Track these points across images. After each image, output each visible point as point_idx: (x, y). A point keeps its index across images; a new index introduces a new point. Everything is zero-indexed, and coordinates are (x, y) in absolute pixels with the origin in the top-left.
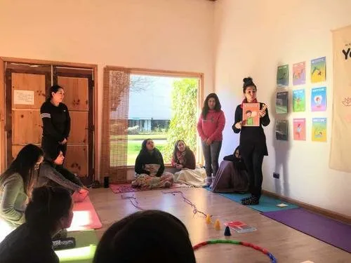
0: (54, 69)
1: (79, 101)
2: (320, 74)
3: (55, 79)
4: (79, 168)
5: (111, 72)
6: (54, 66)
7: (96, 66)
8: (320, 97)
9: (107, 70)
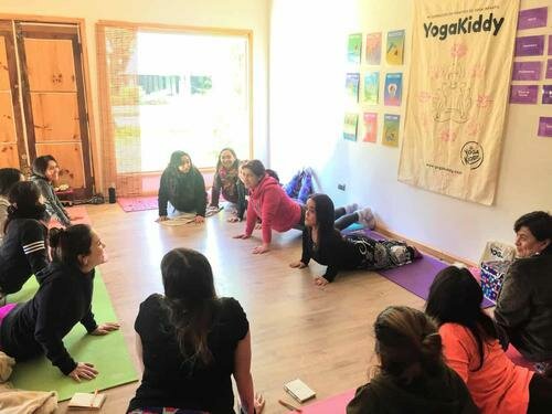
0: (18, 27)
1: (60, 76)
2: (396, 53)
3: (20, 42)
4: (72, 176)
5: (106, 29)
6: (16, 22)
7: (83, 20)
8: (395, 86)
9: (100, 27)
